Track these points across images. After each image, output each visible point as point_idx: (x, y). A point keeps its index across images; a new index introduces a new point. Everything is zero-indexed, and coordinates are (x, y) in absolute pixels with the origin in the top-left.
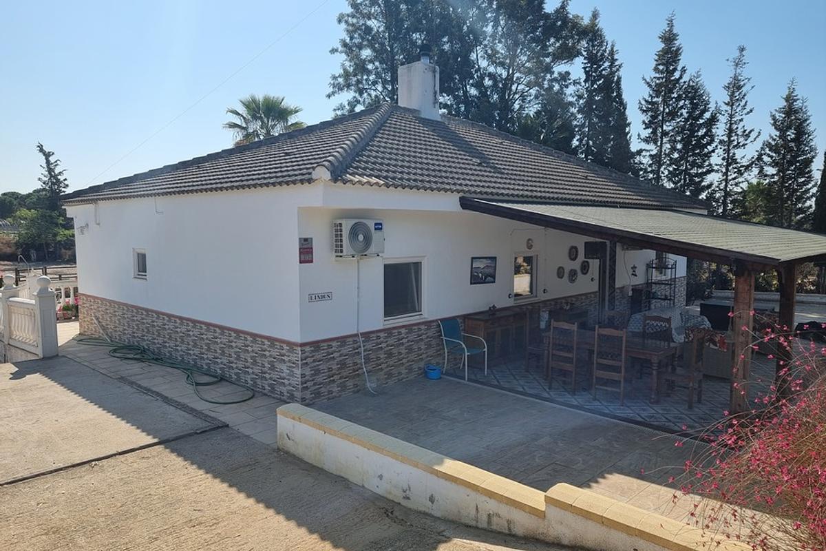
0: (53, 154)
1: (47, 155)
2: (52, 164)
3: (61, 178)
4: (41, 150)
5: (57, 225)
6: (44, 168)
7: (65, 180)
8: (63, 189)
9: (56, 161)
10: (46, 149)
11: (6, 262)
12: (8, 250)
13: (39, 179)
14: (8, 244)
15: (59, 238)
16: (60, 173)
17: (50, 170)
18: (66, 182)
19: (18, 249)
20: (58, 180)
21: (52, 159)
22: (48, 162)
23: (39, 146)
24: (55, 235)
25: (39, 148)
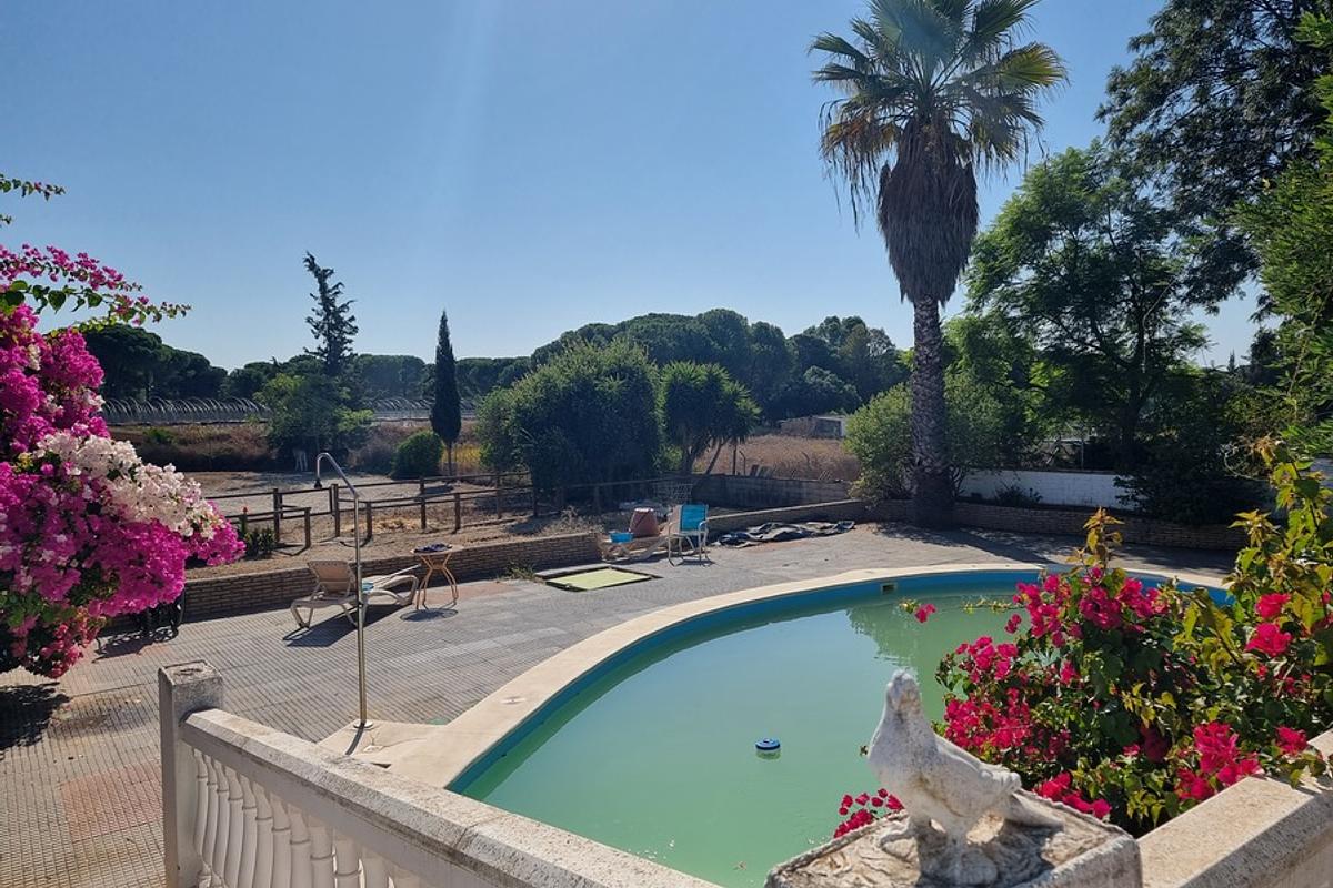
0: (332, 272)
1: (322, 276)
2: (329, 291)
3: (345, 316)
4: (312, 266)
5: (339, 402)
6: (316, 298)
7: (353, 319)
8: (348, 337)
9: (336, 287)
10: (321, 264)
11: (252, 474)
12: (256, 452)
13: (309, 320)
14: (256, 440)
15: (341, 427)
16: (343, 306)
17: (327, 302)
18: (353, 324)
19: (272, 448)
20: (340, 321)
21: (330, 282)
22: (323, 288)
23: (307, 260)
24: (336, 420)
25: (307, 264)
